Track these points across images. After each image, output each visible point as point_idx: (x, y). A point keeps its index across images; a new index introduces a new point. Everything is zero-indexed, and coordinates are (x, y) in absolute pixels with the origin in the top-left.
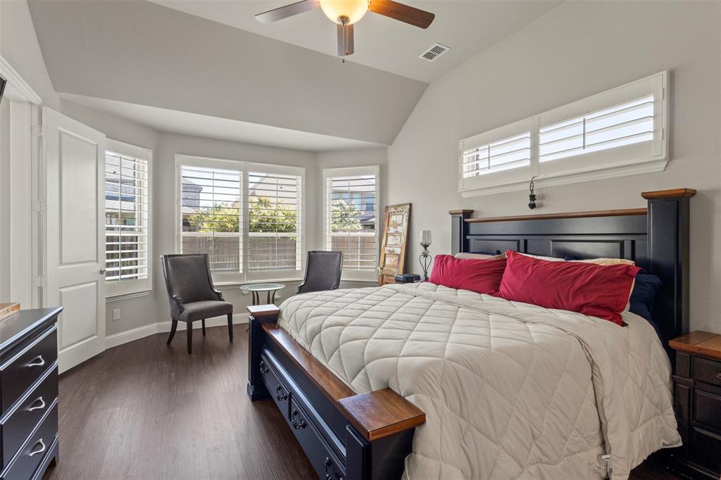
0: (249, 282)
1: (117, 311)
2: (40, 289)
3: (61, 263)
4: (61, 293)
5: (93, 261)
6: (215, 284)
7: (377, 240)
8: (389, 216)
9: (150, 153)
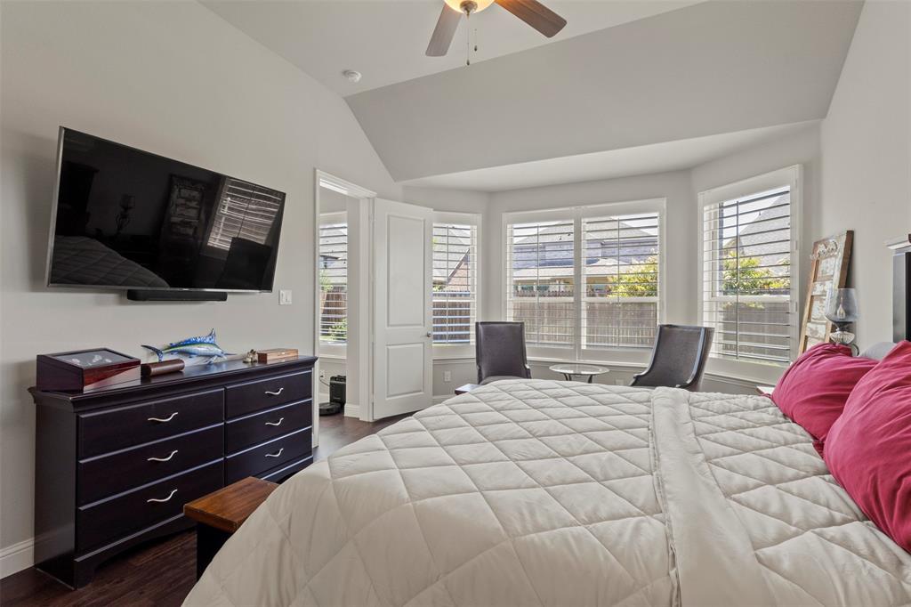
0: (582, 361)
1: (448, 373)
2: (373, 344)
3: (388, 325)
4: (388, 349)
5: (420, 325)
6: (528, 358)
7: (793, 309)
8: (818, 262)
9: (479, 218)
